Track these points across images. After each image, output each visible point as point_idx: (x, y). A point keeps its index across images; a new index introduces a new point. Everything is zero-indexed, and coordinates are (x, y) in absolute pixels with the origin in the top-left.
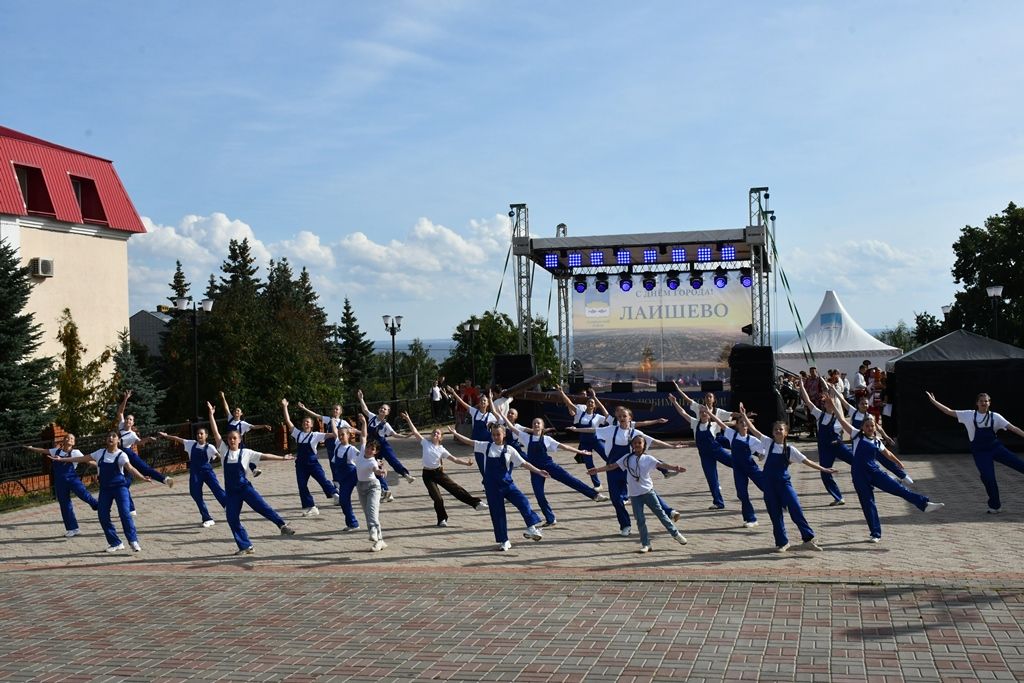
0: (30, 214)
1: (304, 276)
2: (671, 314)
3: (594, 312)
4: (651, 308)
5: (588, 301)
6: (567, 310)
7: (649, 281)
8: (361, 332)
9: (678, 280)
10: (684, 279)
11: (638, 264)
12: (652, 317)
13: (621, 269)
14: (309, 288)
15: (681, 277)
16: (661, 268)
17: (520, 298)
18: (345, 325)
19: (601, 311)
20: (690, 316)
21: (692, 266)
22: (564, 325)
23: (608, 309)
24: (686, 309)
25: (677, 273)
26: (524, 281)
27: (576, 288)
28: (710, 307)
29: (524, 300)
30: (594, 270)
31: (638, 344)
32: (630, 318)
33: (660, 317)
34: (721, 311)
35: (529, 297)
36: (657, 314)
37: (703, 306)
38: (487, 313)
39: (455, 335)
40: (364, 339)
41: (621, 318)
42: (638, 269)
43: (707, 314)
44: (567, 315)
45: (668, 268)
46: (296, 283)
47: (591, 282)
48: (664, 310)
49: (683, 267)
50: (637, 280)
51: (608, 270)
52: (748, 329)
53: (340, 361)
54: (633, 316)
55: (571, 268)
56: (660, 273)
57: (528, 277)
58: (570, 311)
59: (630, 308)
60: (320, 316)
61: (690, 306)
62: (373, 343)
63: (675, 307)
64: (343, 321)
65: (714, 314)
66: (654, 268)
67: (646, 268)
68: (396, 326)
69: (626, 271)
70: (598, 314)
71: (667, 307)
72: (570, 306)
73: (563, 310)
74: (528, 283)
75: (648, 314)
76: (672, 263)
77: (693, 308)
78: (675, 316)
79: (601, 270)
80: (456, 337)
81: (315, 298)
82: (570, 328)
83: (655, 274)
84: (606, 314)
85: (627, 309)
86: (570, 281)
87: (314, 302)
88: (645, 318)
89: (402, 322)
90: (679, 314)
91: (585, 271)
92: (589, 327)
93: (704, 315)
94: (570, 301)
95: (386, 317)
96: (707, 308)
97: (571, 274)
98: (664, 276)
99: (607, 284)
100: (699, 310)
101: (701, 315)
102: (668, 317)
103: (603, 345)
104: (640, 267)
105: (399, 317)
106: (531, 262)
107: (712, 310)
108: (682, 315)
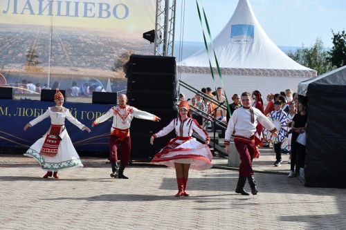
2: (63, 11)
4: (41, 2)
12: (40, 13)
20: (85, 15)
24: (81, 7)
28: (108, 7)
31: (22, 43)
32: (15, 12)
33: (50, 14)
34: (121, 12)
36: (46, 12)
37: (101, 5)
41: (4, 12)
43: (105, 14)
52: (150, 36)
54: (19, 10)
61: (86, 4)
63: (68, 3)
65: (112, 14)
71: (59, 3)
75: (36, 11)
77: (89, 7)
78: (68, 14)
88: (32, 13)
90: (72, 12)
93: (100, 16)
96: (104, 7)
100: (96, 10)
101: (97, 15)
102: (59, 14)
107: (111, 10)
108: (76, 15)
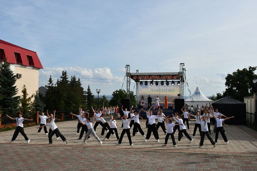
0: (17, 64)
1: (79, 80)
2: (162, 91)
3: (144, 90)
4: (157, 89)
5: (143, 87)
6: (138, 89)
7: (157, 83)
8: (92, 93)
9: (163, 83)
10: (165, 83)
11: (154, 79)
12: (157, 92)
13: (150, 80)
14: (80, 83)
15: (164, 83)
16: (159, 80)
17: (127, 86)
18: (88, 91)
19: (146, 90)
20: (166, 92)
21: (167, 80)
22: (137, 93)
23: (147, 89)
25: (163, 82)
26: (128, 82)
27: (140, 84)
29: (128, 87)
30: (144, 81)
31: (154, 97)
32: (152, 92)
33: (159, 92)
34: (173, 91)
35: (129, 86)
37: (169, 89)
38: (120, 89)
39: (113, 94)
40: (92, 94)
41: (150, 92)
42: (154, 80)
43: (170, 91)
44: (138, 90)
45: (161, 80)
46: (77, 81)
47: (144, 83)
48: (160, 90)
49: (165, 80)
50: (154, 83)
51: (148, 80)
52: (179, 95)
53: (86, 99)
54: (153, 91)
55: (139, 80)
56: (159, 82)
57: (129, 81)
58: (139, 90)
59: (152, 89)
60: (82, 89)
61: (166, 89)
62: (94, 96)
63: (162, 89)
64: (88, 90)
66: (158, 81)
67: (156, 80)
68: (99, 92)
69: (152, 81)
70: (145, 91)
71: (161, 89)
72: (139, 88)
73: (137, 89)
74: (129, 83)
75: (156, 91)
76: (162, 79)
77: (167, 90)
79: (146, 80)
80: (113, 95)
81: (81, 85)
82: (139, 93)
83: (158, 82)
84: (146, 91)
85: (152, 90)
86: (139, 83)
87: (81, 86)
88: (156, 92)
89: (100, 91)
90: (163, 91)
91: (142, 80)
92: (143, 93)
94: (139, 87)
95: (97, 89)
96: (170, 90)
97: (139, 81)
98: (160, 82)
99: (147, 84)
100: (168, 90)
102: (161, 92)
103: (146, 98)
104: (155, 80)
105: (100, 90)
106: (130, 78)
107: (171, 90)
108: (164, 91)
